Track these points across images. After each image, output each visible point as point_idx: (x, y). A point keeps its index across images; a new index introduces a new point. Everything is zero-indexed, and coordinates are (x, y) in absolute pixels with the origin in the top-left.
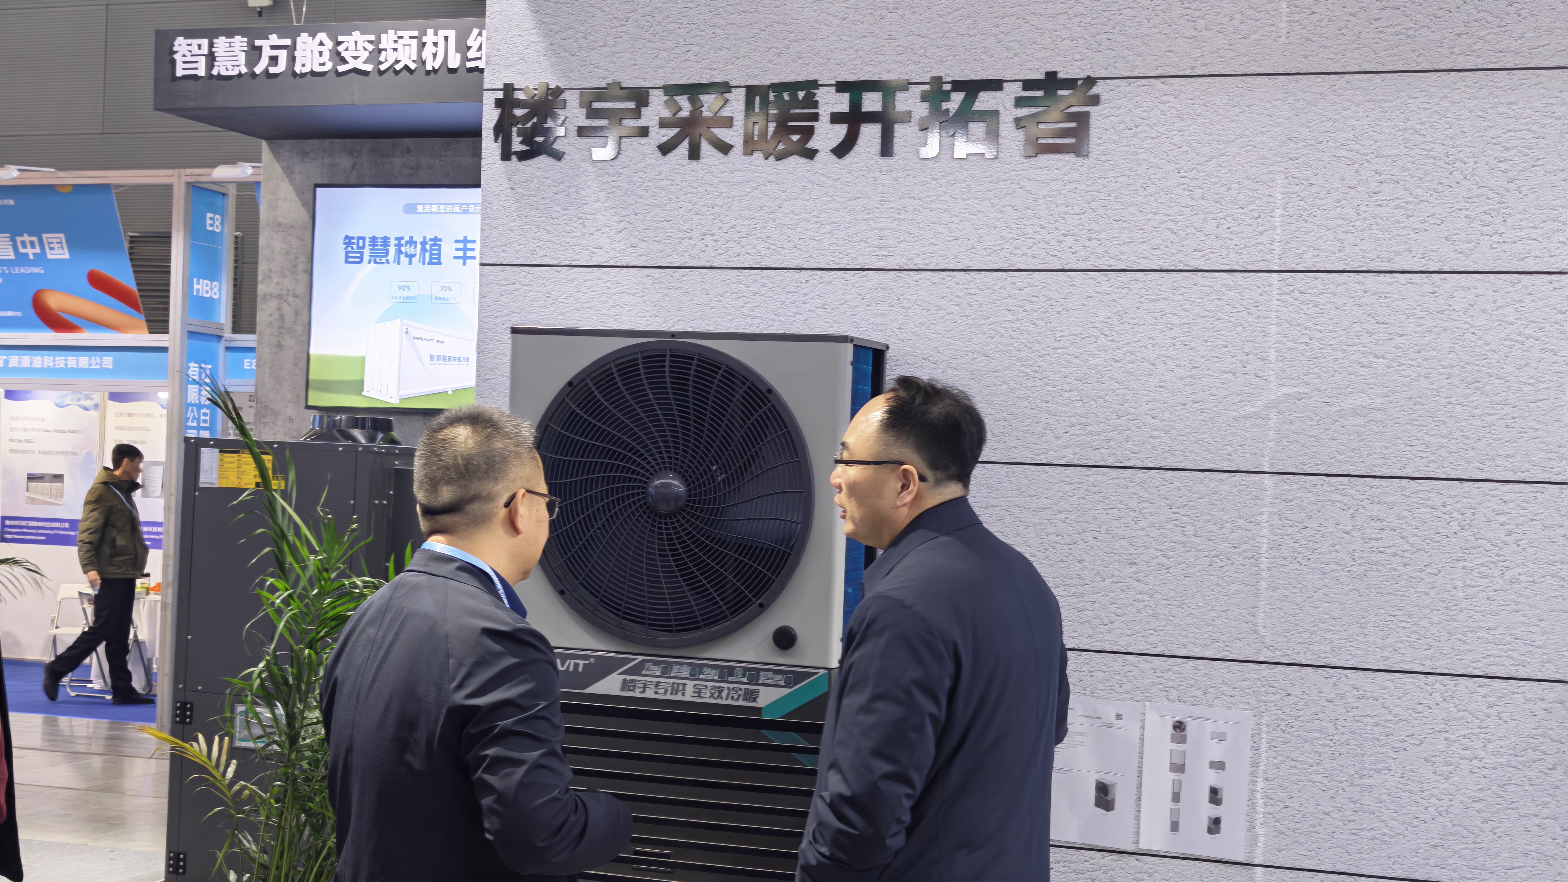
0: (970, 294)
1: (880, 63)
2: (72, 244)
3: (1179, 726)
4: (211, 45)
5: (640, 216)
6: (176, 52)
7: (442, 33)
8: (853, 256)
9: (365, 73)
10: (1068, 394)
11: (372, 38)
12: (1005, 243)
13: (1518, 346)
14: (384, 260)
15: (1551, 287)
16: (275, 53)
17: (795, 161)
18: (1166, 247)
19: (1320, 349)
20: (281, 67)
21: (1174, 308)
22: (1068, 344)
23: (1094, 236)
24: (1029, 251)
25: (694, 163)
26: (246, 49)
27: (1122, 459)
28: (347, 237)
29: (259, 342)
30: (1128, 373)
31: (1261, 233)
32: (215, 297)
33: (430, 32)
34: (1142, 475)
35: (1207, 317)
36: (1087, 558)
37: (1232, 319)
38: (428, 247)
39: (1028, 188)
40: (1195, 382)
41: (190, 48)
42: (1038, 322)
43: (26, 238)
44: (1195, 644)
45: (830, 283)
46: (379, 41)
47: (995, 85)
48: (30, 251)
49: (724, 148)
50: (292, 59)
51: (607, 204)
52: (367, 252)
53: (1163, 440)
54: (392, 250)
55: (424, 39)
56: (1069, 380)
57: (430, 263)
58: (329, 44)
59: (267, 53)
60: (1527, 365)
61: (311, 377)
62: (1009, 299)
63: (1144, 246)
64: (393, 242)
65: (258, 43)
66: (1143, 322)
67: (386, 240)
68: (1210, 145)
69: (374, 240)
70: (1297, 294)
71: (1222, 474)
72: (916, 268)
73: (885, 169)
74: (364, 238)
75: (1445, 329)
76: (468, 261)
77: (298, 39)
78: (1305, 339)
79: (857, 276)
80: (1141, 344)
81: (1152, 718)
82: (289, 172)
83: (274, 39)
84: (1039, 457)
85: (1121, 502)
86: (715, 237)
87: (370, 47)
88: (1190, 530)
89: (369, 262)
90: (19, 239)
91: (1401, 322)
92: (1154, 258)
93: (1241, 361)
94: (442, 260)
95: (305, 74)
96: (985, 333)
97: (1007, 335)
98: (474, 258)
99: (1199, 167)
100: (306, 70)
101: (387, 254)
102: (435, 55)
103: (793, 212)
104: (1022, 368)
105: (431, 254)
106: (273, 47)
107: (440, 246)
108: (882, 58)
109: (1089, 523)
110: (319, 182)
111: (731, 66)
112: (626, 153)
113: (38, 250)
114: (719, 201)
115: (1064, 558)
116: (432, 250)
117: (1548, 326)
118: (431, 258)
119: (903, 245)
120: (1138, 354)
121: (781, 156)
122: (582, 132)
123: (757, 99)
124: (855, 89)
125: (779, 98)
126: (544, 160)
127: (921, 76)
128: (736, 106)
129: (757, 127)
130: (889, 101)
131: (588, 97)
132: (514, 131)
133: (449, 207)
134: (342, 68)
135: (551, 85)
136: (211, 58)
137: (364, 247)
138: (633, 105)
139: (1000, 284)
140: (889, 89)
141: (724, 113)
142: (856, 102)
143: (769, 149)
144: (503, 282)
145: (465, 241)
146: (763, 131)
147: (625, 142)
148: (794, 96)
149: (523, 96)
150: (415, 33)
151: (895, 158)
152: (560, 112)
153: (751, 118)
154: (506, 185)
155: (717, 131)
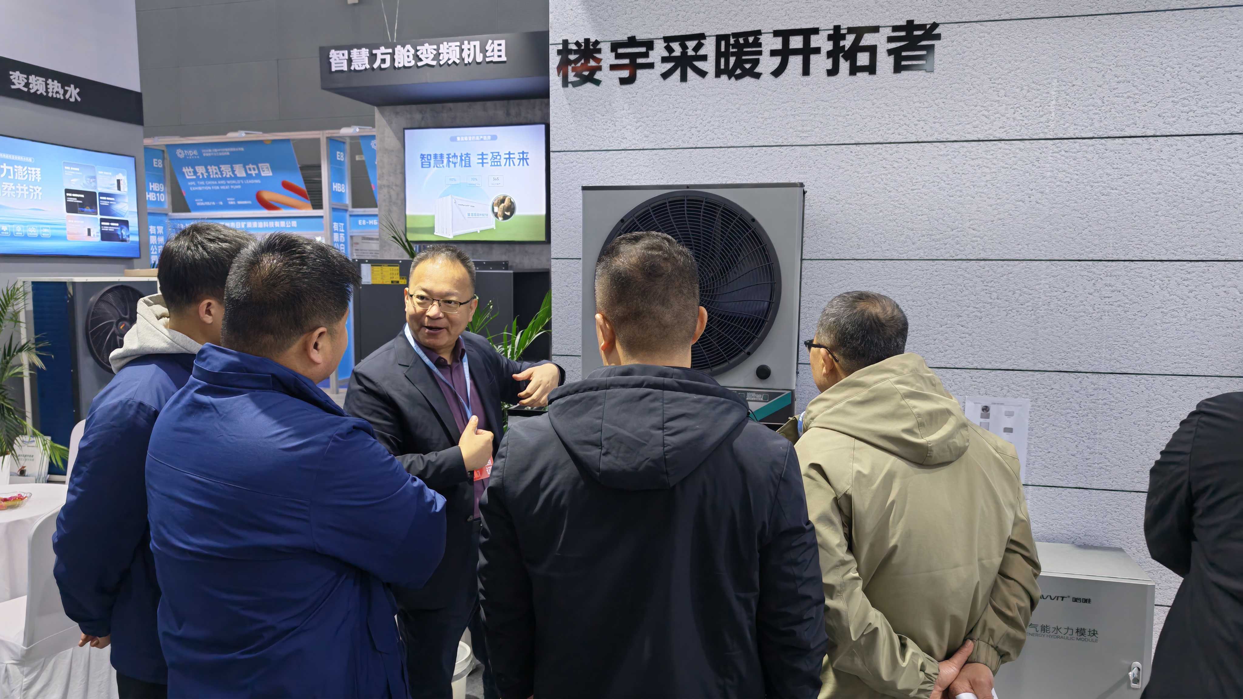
0: (860, 158)
1: (801, 18)
2: (273, 169)
3: (986, 409)
4: (349, 54)
5: (650, 118)
6: (331, 58)
7: (472, 43)
8: (786, 137)
9: (433, 66)
10: (920, 217)
11: (435, 47)
12: (881, 127)
13: (1202, 179)
14: (441, 165)
15: (1225, 143)
16: (383, 57)
17: (748, 80)
18: (982, 126)
19: (1077, 185)
21: (986, 163)
22: (921, 187)
23: (937, 120)
24: (896, 131)
25: (684, 84)
26: (368, 55)
27: (954, 255)
28: (422, 155)
30: (958, 203)
31: (1042, 116)
32: (343, 191)
33: (466, 42)
34: (966, 264)
35: (1008, 168)
36: (932, 315)
37: (1023, 169)
38: (463, 158)
39: (896, 92)
40: (999, 207)
41: (338, 56)
42: (902, 174)
43: (251, 166)
44: (996, 362)
45: (771, 154)
46: (439, 48)
47: (875, 29)
48: (253, 173)
49: (702, 74)
50: (393, 60)
51: (629, 112)
52: (432, 161)
53: (979, 243)
54: (445, 161)
55: (463, 47)
56: (921, 209)
57: (465, 166)
58: (412, 51)
59: (379, 57)
60: (1207, 191)
61: (408, 226)
62: (884, 161)
63: (968, 126)
64: (445, 156)
65: (374, 52)
66: (967, 172)
67: (442, 155)
68: (1010, 62)
69: (436, 155)
70: (1063, 153)
71: (1015, 262)
72: (825, 143)
73: (804, 84)
74: (430, 155)
75: (1156, 171)
76: (484, 165)
77: (396, 49)
78: (1068, 179)
79: (788, 150)
80: (966, 185)
81: (969, 404)
82: (390, 123)
83: (383, 49)
84: (903, 256)
85: (953, 280)
86: (698, 129)
87: (435, 52)
88: (994, 296)
89: (434, 167)
90: (247, 167)
91: (1128, 168)
92: (975, 133)
93: (1028, 194)
94: (471, 165)
95: (400, 68)
96: (868, 182)
97: (882, 182)
98: (487, 163)
99: (1003, 77)
100: (401, 65)
101: (443, 162)
102: (469, 55)
103: (747, 112)
104: (892, 203)
105: (465, 162)
106: (382, 54)
107: (469, 157)
108: (801, 15)
109: (933, 293)
110: (405, 127)
111: (705, 23)
112: (640, 80)
113: (257, 172)
114: (700, 107)
115: (917, 314)
116: (466, 159)
117: (1221, 167)
118: (465, 164)
119: (817, 130)
120: (964, 192)
121: (738, 77)
122: (613, 67)
123: (723, 43)
124: (785, 35)
125: (737, 42)
126: (589, 86)
127: (826, 25)
128: (709, 48)
129: (723, 60)
130: (807, 42)
131: (615, 46)
132: (570, 68)
133: (474, 137)
134: (420, 64)
135: (593, 40)
136: (350, 61)
137: (431, 159)
138: (643, 50)
139: (878, 152)
140: (807, 33)
141: (701, 52)
142: (786, 43)
143: (730, 74)
144: (566, 162)
145: (482, 154)
146: (727, 62)
147: (640, 73)
148: (746, 40)
149: (574, 47)
150: (458, 44)
151: (811, 76)
152: (598, 56)
153: (719, 55)
154: (565, 102)
155: (697, 64)
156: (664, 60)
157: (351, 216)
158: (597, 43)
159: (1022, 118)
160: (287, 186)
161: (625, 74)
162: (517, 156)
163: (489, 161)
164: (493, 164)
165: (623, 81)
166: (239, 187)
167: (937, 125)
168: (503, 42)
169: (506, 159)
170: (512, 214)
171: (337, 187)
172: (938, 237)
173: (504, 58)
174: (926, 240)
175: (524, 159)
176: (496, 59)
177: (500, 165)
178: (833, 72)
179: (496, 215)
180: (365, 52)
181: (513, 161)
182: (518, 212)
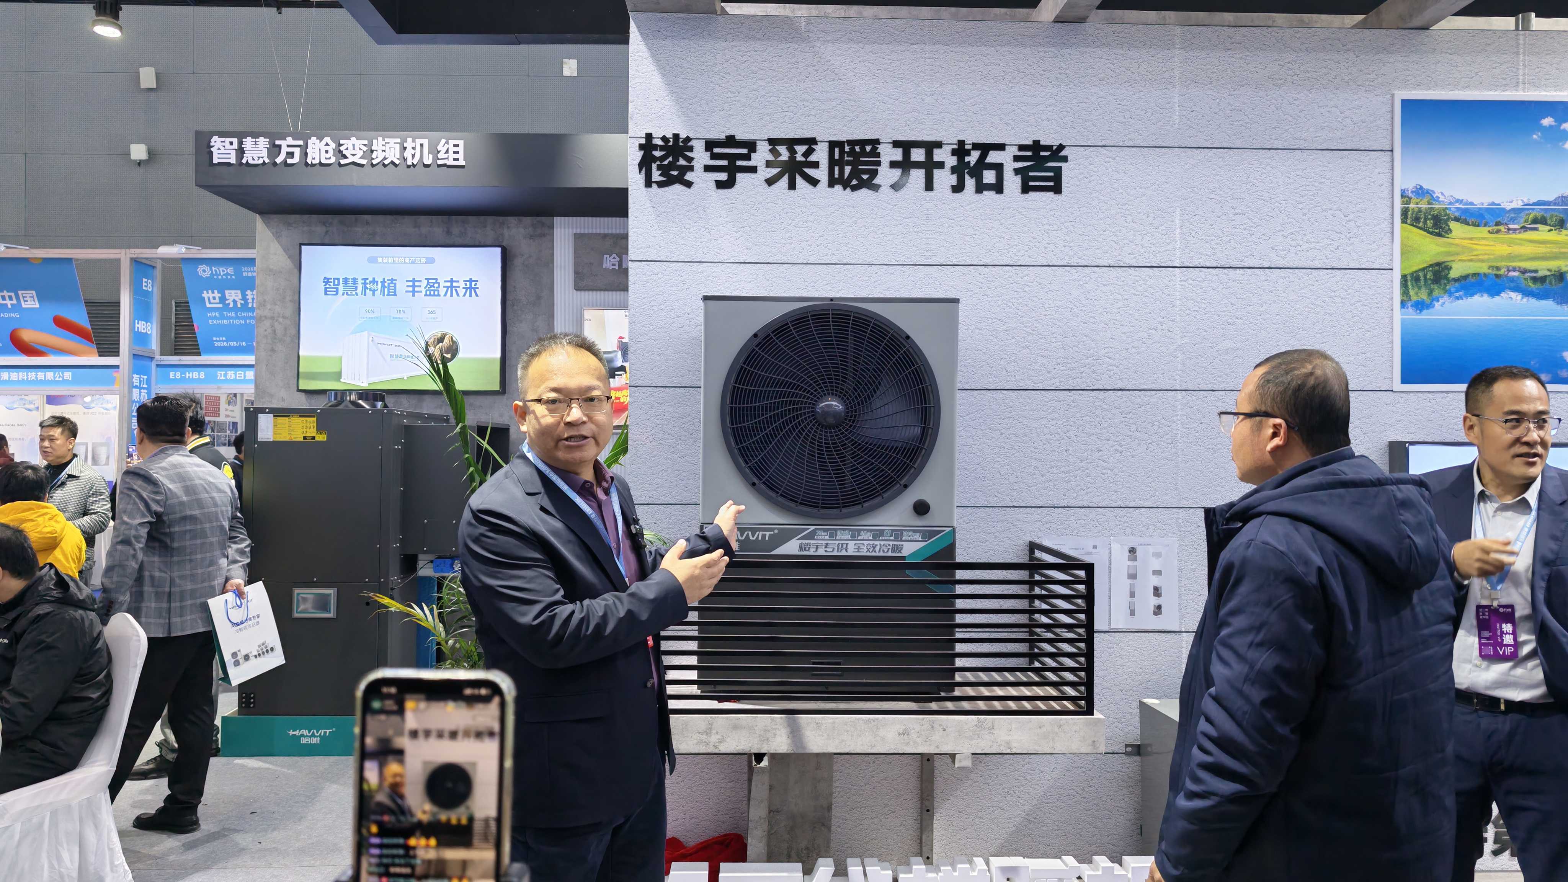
0: (988, 281)
1: (923, 129)
2: (41, 298)
3: (1132, 551)
4: (240, 143)
5: (753, 228)
6: (213, 146)
7: (419, 142)
8: (908, 255)
9: (362, 166)
10: (1054, 345)
11: (366, 142)
12: (1011, 248)
14: (354, 293)
15: (1328, 277)
16: (291, 150)
17: (864, 192)
18: (1112, 251)
19: (1203, 314)
20: (296, 159)
21: (1118, 290)
22: (1053, 313)
23: (1067, 244)
24: (1026, 253)
25: (792, 192)
26: (268, 146)
28: (325, 278)
30: (1092, 330)
31: (1168, 244)
32: (149, 333)
33: (410, 140)
35: (1136, 295)
37: (1153, 296)
38: (386, 285)
39: (1024, 213)
40: (1133, 335)
41: (223, 144)
42: (1034, 299)
44: (1140, 499)
45: (894, 273)
46: (371, 144)
47: (1001, 147)
48: (8, 302)
49: (814, 182)
50: (304, 154)
51: (727, 219)
52: (341, 288)
53: (1115, 372)
54: (360, 287)
55: (406, 144)
56: (1055, 335)
57: (388, 295)
58: (333, 145)
59: (285, 150)
61: (301, 370)
62: (1013, 284)
63: (1098, 251)
64: (360, 282)
65: (278, 142)
66: (1099, 298)
67: (355, 281)
68: (1134, 188)
69: (346, 280)
70: (1190, 281)
71: (1152, 392)
72: (951, 264)
73: (928, 199)
74: (338, 279)
75: (1273, 302)
76: (416, 294)
77: (309, 141)
78: (1194, 309)
79: (911, 269)
81: (1115, 546)
82: (277, 236)
83: (290, 140)
84: (1038, 385)
86: (811, 243)
87: (365, 149)
88: (1134, 427)
89: (343, 294)
91: (1250, 298)
92: (1105, 258)
94: (397, 293)
95: (316, 164)
96: (999, 306)
97: (1014, 307)
98: (421, 292)
99: (1130, 203)
100: (316, 161)
101: (356, 289)
102: (413, 156)
103: (865, 226)
104: (1025, 329)
105: (389, 290)
106: (288, 146)
107: (395, 284)
108: (923, 126)
110: (303, 242)
111: (816, 128)
112: (741, 185)
114: (811, 218)
116: (389, 286)
117: (1327, 300)
118: (389, 292)
119: (943, 248)
120: (1097, 318)
121: (854, 188)
122: (707, 169)
123: (837, 150)
124: (906, 146)
125: (852, 150)
126: (677, 188)
127: (951, 139)
128: (821, 154)
129: (837, 169)
130: (929, 154)
131: (710, 145)
132: (654, 166)
133: (401, 259)
134: (343, 162)
135: (684, 135)
136: (241, 152)
137: (339, 284)
138: (744, 151)
139: (1008, 274)
140: (930, 146)
141: (813, 158)
142: (907, 154)
143: (846, 184)
144: (648, 273)
145: (414, 281)
146: (842, 172)
147: (740, 177)
148: (863, 149)
149: (659, 142)
150: (398, 140)
151: (935, 191)
152: (689, 154)
153: (832, 162)
154: (648, 204)
155: (808, 171)
156: (769, 164)
158: (689, 139)
159: (1150, 245)
160: (60, 322)
161: (723, 176)
162: (462, 285)
163: (423, 289)
164: (428, 293)
165: (720, 185)
167: (1067, 249)
168: (461, 143)
169: (448, 287)
170: (453, 357)
171: (141, 326)
172: (1074, 365)
173: (462, 162)
174: (1061, 368)
175: (471, 288)
176: (450, 162)
177: (439, 295)
178: (958, 188)
180: (263, 143)
181: (456, 290)
182: (460, 355)
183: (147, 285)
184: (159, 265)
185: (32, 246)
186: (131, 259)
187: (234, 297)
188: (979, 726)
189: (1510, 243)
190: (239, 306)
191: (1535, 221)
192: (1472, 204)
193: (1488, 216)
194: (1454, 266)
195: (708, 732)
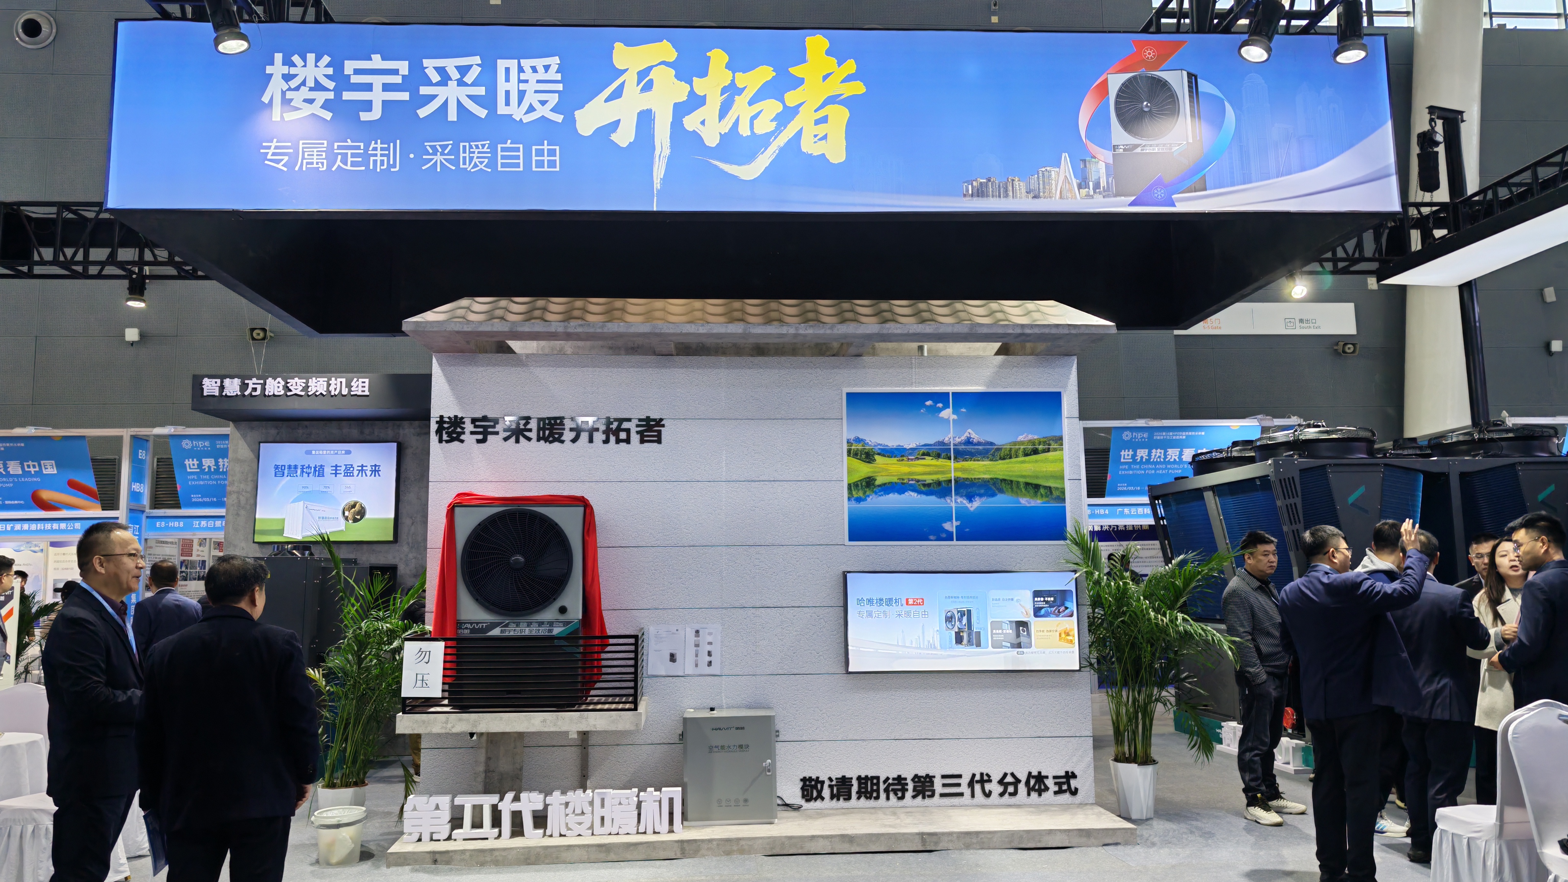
0: (623, 489)
2: (58, 466)
3: (697, 631)
4: (222, 382)
5: (496, 463)
6: (204, 385)
7: (339, 380)
8: (578, 478)
9: (301, 396)
11: (304, 381)
14: (295, 475)
16: (255, 386)
17: (556, 444)
18: (687, 474)
19: (738, 505)
20: (258, 393)
22: (657, 506)
23: (664, 470)
25: (517, 445)
26: (240, 384)
28: (276, 465)
29: (227, 513)
30: (677, 515)
31: (719, 469)
32: (143, 492)
33: (333, 379)
35: (703, 497)
36: (665, 578)
37: (710, 498)
38: (317, 469)
39: (641, 454)
40: (699, 517)
41: (211, 383)
43: (30, 463)
45: (570, 487)
46: (307, 383)
47: (629, 420)
48: (32, 470)
49: (529, 439)
50: (263, 389)
51: (483, 459)
52: (286, 472)
54: (299, 471)
55: (330, 382)
56: (658, 518)
57: (318, 476)
58: (283, 383)
59: (251, 386)
61: (256, 528)
62: (636, 491)
63: (681, 474)
64: (300, 467)
65: (246, 382)
66: (682, 498)
67: (296, 467)
68: (701, 440)
69: (290, 467)
70: (730, 489)
71: (709, 547)
72: (603, 481)
73: (590, 447)
74: (284, 466)
75: (777, 500)
76: (337, 475)
77: (267, 380)
78: (733, 502)
79: (580, 485)
80: (681, 505)
81: (688, 630)
82: (244, 436)
83: (254, 380)
84: (648, 544)
86: (526, 471)
87: (304, 385)
89: (287, 476)
90: (26, 464)
91: (763, 498)
93: (714, 510)
94: (324, 475)
95: (270, 396)
97: (635, 503)
98: (341, 474)
99: (698, 448)
100: (271, 394)
101: (296, 472)
102: (335, 389)
103: (556, 462)
104: (641, 514)
105: (319, 472)
106: (253, 384)
107: (323, 469)
110: (261, 440)
111: (531, 411)
112: (490, 441)
113: (37, 469)
114: (527, 458)
116: (319, 470)
118: (319, 474)
119: (596, 474)
120: (680, 508)
121: (551, 442)
122: (472, 433)
123: (541, 422)
125: (550, 422)
126: (456, 443)
127: (603, 418)
128: (533, 425)
129: (541, 432)
131: (474, 421)
132: (444, 432)
133: (328, 452)
134: (289, 394)
135: (460, 416)
136: (222, 388)
137: (284, 470)
138: (492, 424)
139: (632, 487)
141: (529, 427)
143: (546, 440)
144: (439, 488)
145: (336, 466)
146: (544, 433)
147: (489, 437)
148: (555, 422)
149: (447, 420)
150: (326, 379)
151: (594, 444)
152: (463, 426)
153: (539, 429)
154: (440, 452)
155: (526, 433)
156: (505, 430)
157: (147, 517)
158: (462, 418)
159: (709, 470)
160: (73, 485)
161: (480, 437)
162: (369, 468)
163: (342, 472)
164: (346, 474)
165: (479, 441)
166: (11, 485)
167: (663, 473)
168: (367, 380)
169: (359, 470)
170: (362, 517)
171: (136, 487)
173: (367, 393)
175: (376, 470)
176: (360, 393)
177: (353, 476)
178: (606, 441)
179: (346, 518)
180: (237, 382)
181: (365, 473)
182: (367, 516)
183: (142, 455)
184: (151, 440)
185: (55, 427)
186: (132, 436)
187: (209, 464)
188: (581, 717)
189: (909, 466)
190: (212, 470)
191: (924, 454)
192: (887, 446)
193: (896, 452)
194: (877, 478)
195: (446, 722)
